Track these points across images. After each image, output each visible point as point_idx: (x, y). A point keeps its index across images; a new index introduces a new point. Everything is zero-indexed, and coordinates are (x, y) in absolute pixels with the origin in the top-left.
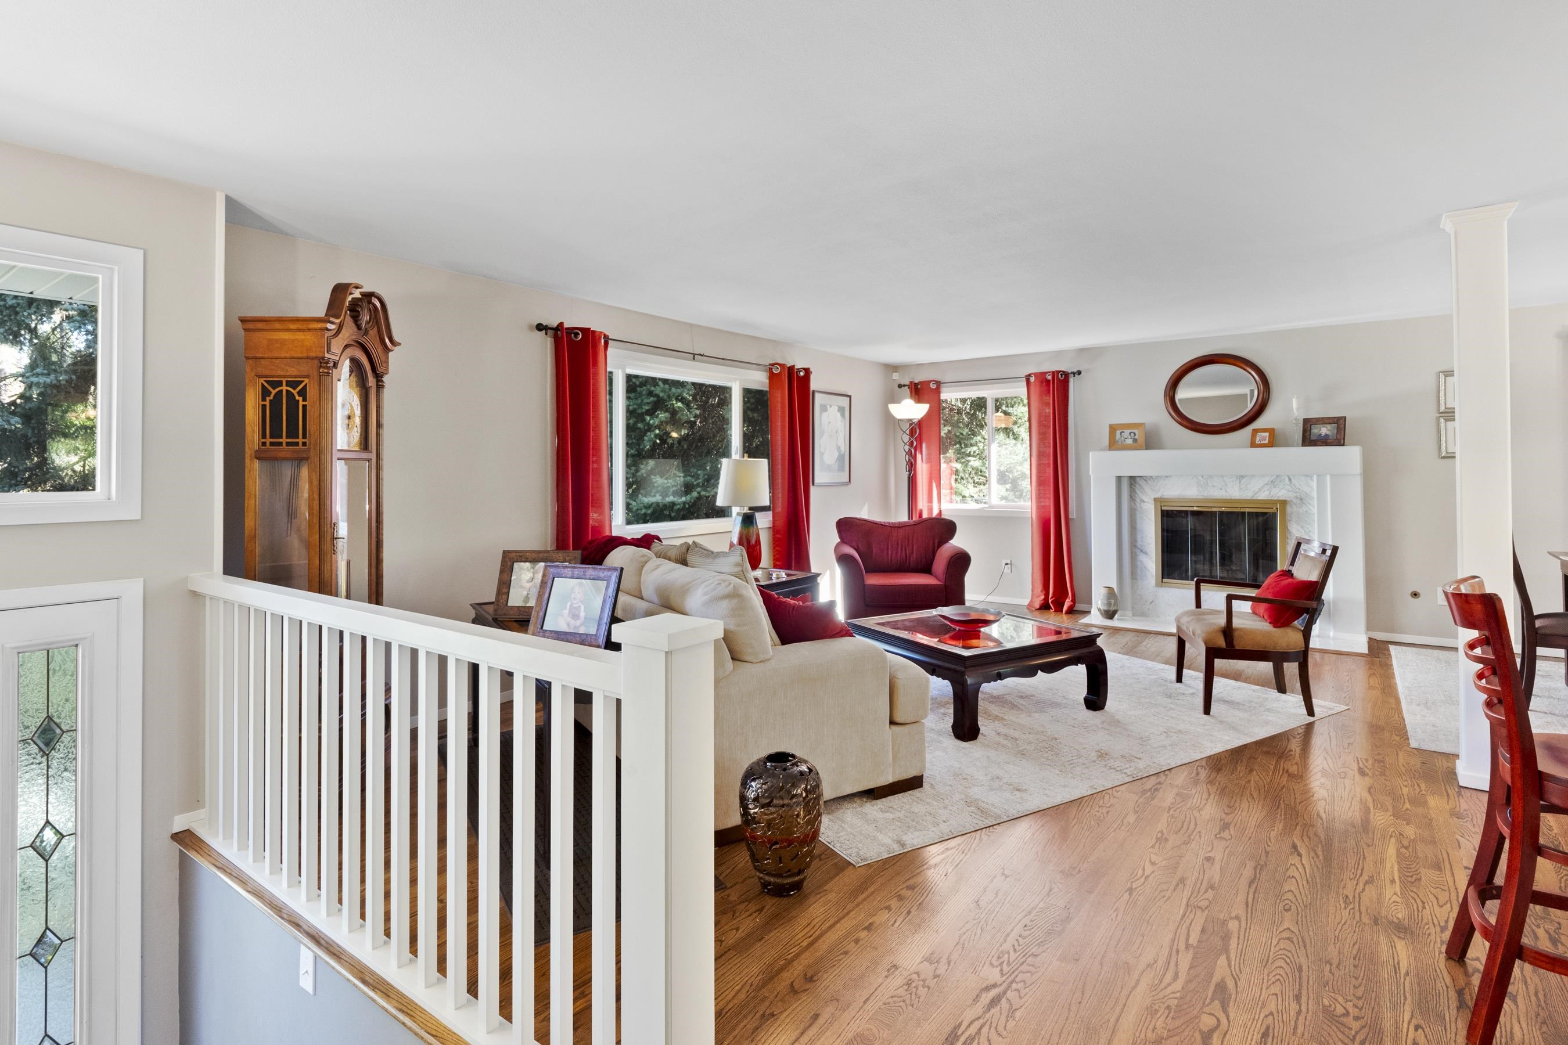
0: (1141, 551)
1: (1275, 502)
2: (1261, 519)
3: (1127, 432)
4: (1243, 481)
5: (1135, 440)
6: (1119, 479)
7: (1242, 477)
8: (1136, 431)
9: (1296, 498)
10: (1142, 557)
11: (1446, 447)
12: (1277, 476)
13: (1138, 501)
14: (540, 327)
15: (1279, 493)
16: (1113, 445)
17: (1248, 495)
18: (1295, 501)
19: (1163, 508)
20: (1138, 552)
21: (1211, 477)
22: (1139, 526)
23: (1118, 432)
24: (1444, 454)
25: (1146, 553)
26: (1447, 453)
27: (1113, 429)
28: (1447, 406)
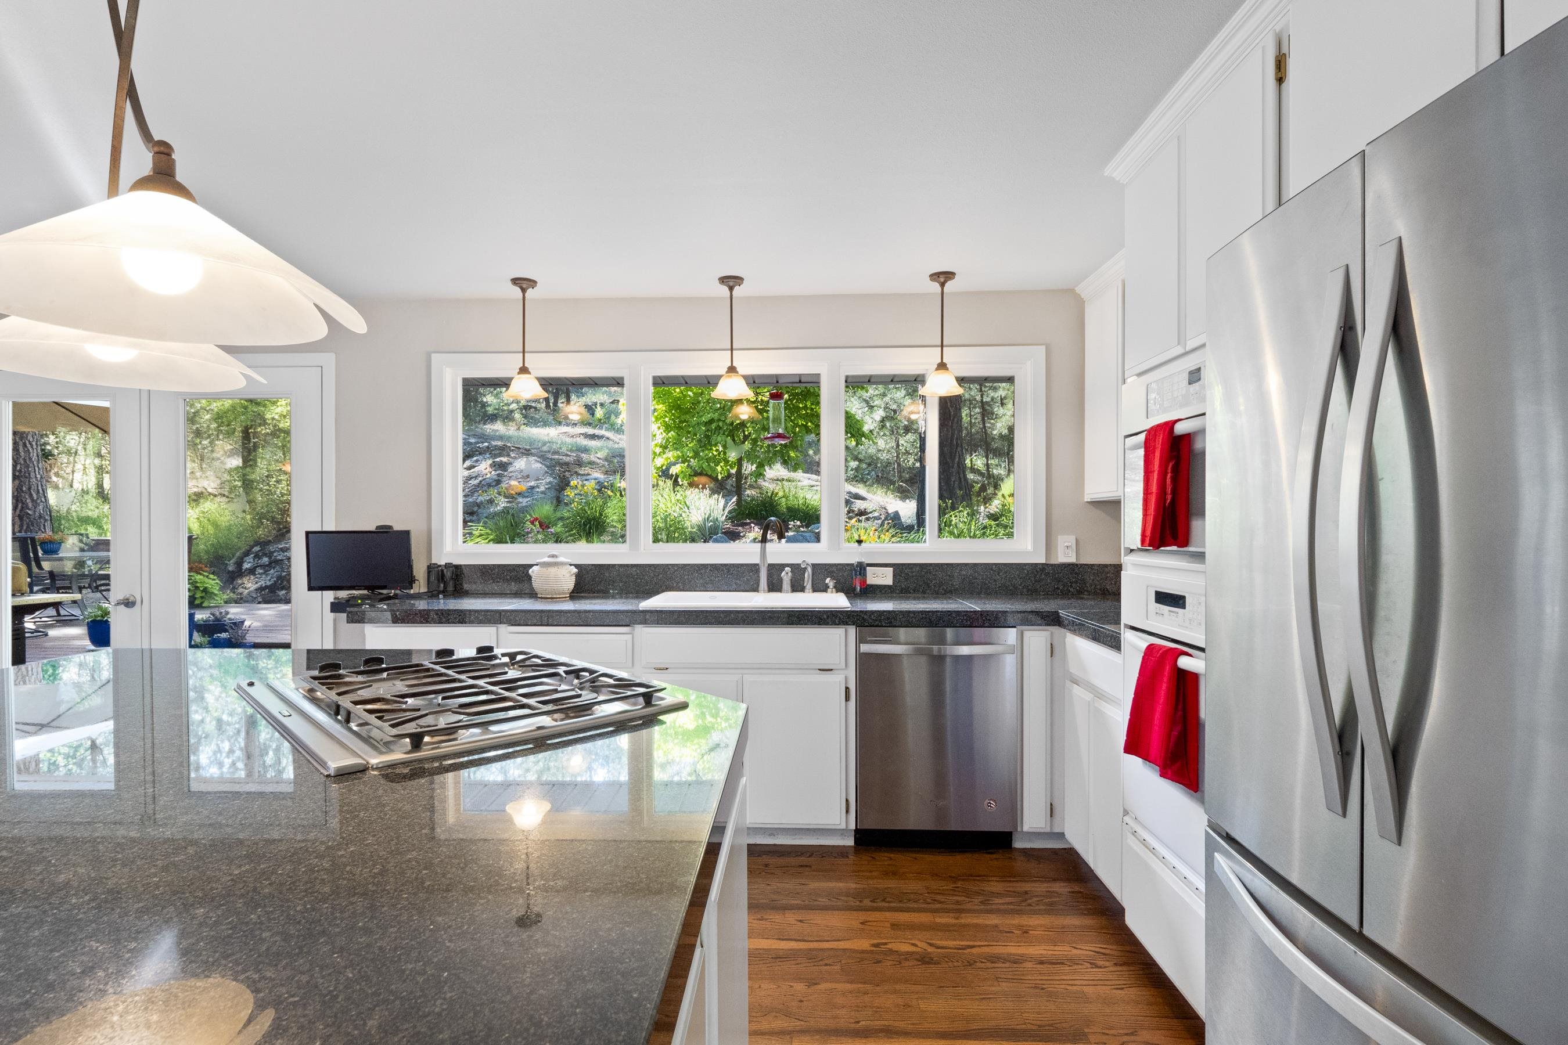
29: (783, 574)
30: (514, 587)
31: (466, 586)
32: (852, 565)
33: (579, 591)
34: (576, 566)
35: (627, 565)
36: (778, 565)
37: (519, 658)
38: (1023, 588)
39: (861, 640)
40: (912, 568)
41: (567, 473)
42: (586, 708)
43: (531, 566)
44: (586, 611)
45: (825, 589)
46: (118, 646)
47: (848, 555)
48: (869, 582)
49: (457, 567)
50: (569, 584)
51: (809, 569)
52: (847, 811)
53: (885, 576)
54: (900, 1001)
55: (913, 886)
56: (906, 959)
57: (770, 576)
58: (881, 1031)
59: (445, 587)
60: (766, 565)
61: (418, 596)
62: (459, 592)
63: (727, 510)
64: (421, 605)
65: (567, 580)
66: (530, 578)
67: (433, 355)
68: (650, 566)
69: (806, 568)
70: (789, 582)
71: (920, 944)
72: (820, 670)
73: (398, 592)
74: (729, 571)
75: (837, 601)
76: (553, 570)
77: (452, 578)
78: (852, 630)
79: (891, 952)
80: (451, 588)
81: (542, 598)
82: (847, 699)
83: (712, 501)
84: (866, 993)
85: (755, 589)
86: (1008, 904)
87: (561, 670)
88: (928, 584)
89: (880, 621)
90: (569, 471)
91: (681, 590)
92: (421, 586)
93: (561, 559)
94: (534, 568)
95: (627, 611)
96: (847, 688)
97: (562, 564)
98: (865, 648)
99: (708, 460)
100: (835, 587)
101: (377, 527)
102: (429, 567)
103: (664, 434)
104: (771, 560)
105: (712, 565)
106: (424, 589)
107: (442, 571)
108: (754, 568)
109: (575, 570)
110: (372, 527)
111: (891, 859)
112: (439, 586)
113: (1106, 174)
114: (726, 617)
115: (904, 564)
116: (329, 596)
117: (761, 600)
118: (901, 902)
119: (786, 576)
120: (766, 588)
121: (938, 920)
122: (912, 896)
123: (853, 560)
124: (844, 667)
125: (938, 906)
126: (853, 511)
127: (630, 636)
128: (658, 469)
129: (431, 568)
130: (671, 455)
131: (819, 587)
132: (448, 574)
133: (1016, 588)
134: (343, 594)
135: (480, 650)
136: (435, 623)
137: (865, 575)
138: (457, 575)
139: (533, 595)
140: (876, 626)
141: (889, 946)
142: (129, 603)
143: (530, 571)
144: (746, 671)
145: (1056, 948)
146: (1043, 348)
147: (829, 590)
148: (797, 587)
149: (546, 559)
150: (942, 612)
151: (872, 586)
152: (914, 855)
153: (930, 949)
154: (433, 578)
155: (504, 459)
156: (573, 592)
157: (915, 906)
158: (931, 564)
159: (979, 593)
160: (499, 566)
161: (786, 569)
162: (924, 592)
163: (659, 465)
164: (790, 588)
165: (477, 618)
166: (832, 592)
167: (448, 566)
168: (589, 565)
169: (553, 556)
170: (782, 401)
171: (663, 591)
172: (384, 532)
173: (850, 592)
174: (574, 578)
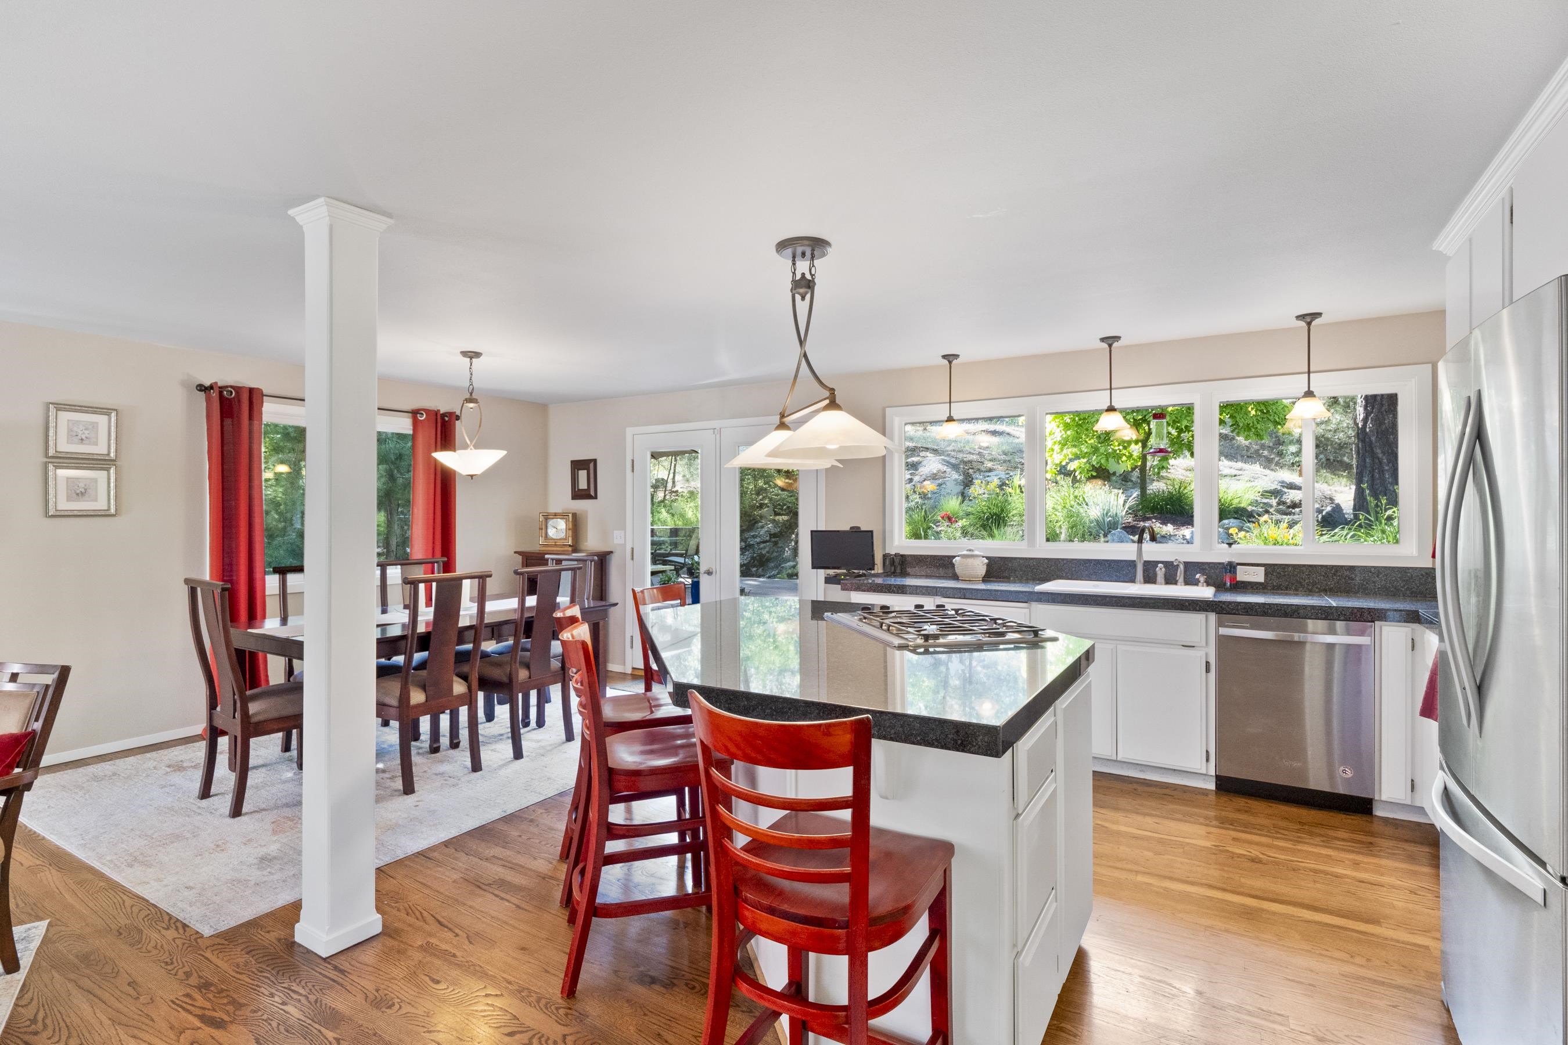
11: (56, 503)
24: (52, 511)
26: (56, 510)
28: (60, 449)
29: (1158, 569)
30: (941, 571)
31: (909, 570)
32: (1223, 563)
33: (988, 577)
34: (987, 558)
35: (1026, 559)
36: (1154, 562)
37: (960, 612)
38: (1406, 590)
39: (1220, 624)
40: (1284, 568)
41: (970, 471)
42: (1003, 634)
43: (954, 557)
44: (995, 591)
45: (1196, 583)
46: (704, 602)
47: (1220, 554)
48: (1239, 578)
49: (902, 556)
50: (982, 571)
51: (1182, 567)
52: (1207, 760)
53: (1255, 574)
54: (1226, 875)
55: (1261, 820)
56: (1238, 857)
57: (1145, 571)
58: (1206, 885)
59: (895, 570)
60: (1142, 562)
61: (877, 575)
62: (904, 574)
63: (1127, 506)
64: (879, 581)
65: (980, 568)
66: (953, 565)
67: (887, 409)
68: (1044, 559)
69: (1178, 565)
70: (1163, 576)
71: (1255, 852)
72: (1183, 646)
73: (864, 572)
74: (1109, 566)
75: (1205, 592)
76: (970, 561)
77: (899, 564)
78: (1212, 617)
79: (1228, 851)
80: (898, 571)
81: (962, 580)
82: (1208, 670)
83: (1112, 497)
84: (1200, 866)
85: (1133, 581)
86: (1349, 846)
87: (987, 618)
88: (1301, 583)
89: (1238, 610)
90: (972, 468)
91: (1069, 579)
92: (879, 569)
93: (976, 553)
94: (957, 558)
95: (1026, 592)
96: (1207, 663)
97: (977, 556)
98: (1223, 631)
99: (1108, 456)
100: (1205, 582)
101: (851, 528)
102: (884, 556)
103: (1063, 432)
104: (1146, 557)
105: (1095, 560)
106: (881, 571)
107: (893, 558)
108: (1132, 564)
109: (986, 561)
110: (847, 528)
111: (1247, 803)
112: (891, 569)
113: (1434, 249)
114: (1102, 600)
115: (1276, 565)
116: (822, 573)
117: (1138, 589)
118: (1247, 827)
119: (1160, 571)
120: (1142, 580)
121: (1275, 843)
122: (1258, 827)
123: (1225, 560)
124: (1204, 645)
125: (1280, 836)
126: (1284, 503)
127: (1028, 610)
128: (1056, 465)
129: (885, 556)
130: (1070, 451)
131: (1190, 581)
132: (897, 561)
133: (1398, 590)
134: (831, 572)
135: (938, 606)
136: (894, 593)
137: (1235, 572)
138: (902, 562)
139: (955, 577)
140: (1234, 614)
141: (1227, 848)
142: (709, 573)
143: (954, 560)
144: (1118, 642)
145: (1382, 877)
146: (1430, 366)
147: (1200, 584)
148: (1170, 580)
149: (965, 552)
150: (1297, 605)
151: (1243, 582)
152: (1270, 804)
153: (1261, 856)
154: (888, 562)
155: (915, 459)
156: (984, 577)
157: (1259, 832)
158: (1304, 566)
159: (1356, 593)
160: (931, 556)
161: (1159, 565)
162: (1296, 590)
163: (1058, 462)
164: (1163, 581)
165: (921, 591)
166: (1203, 586)
167: (896, 555)
168: (996, 558)
169: (970, 550)
170: (1164, 420)
171: (1055, 579)
172: (855, 531)
173: (1220, 587)
174: (985, 566)
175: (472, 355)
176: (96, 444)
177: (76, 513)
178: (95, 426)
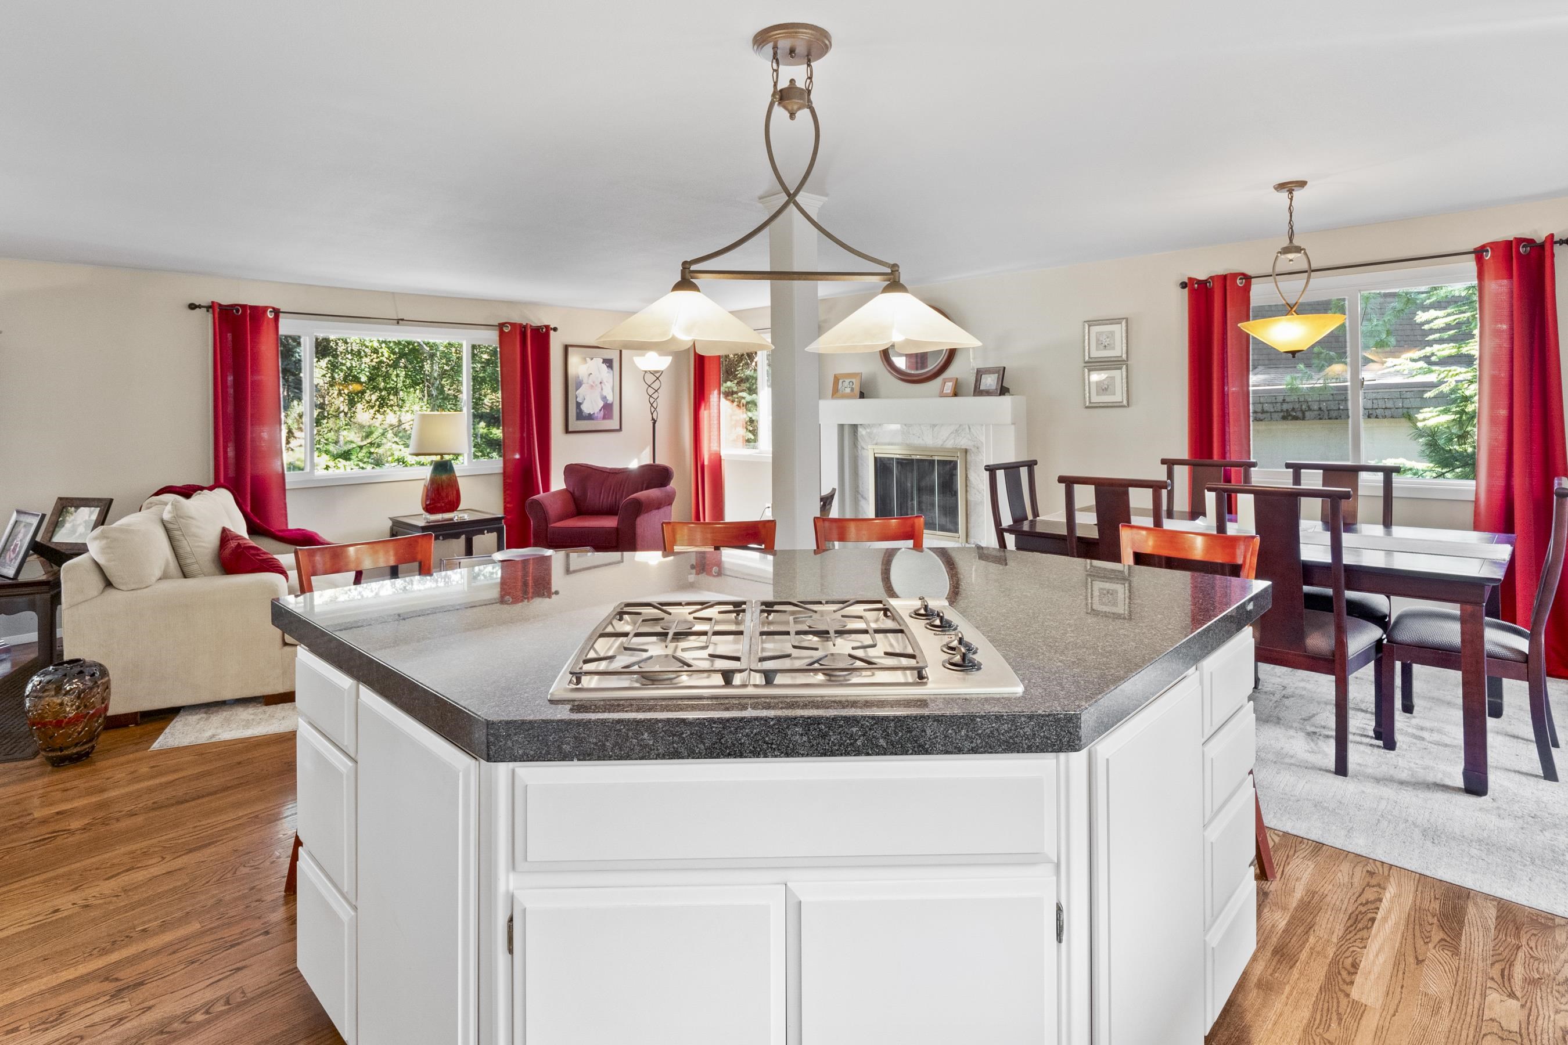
0: (862, 496)
1: (955, 450)
2: (948, 467)
3: (847, 381)
4: (936, 429)
5: (852, 390)
6: (841, 427)
7: (934, 426)
8: (854, 380)
9: (974, 446)
10: (862, 503)
11: (1090, 397)
12: (960, 426)
13: (860, 448)
14: (192, 307)
15: (963, 442)
16: (836, 393)
17: (939, 443)
18: (973, 449)
19: (876, 455)
20: (860, 498)
21: (911, 425)
22: (860, 473)
23: (841, 381)
24: (1087, 404)
25: (865, 499)
26: (1090, 403)
27: (836, 379)
28: (1092, 356)
175: (1288, 187)
176: (1114, 348)
177: (1101, 405)
178: (1112, 333)
